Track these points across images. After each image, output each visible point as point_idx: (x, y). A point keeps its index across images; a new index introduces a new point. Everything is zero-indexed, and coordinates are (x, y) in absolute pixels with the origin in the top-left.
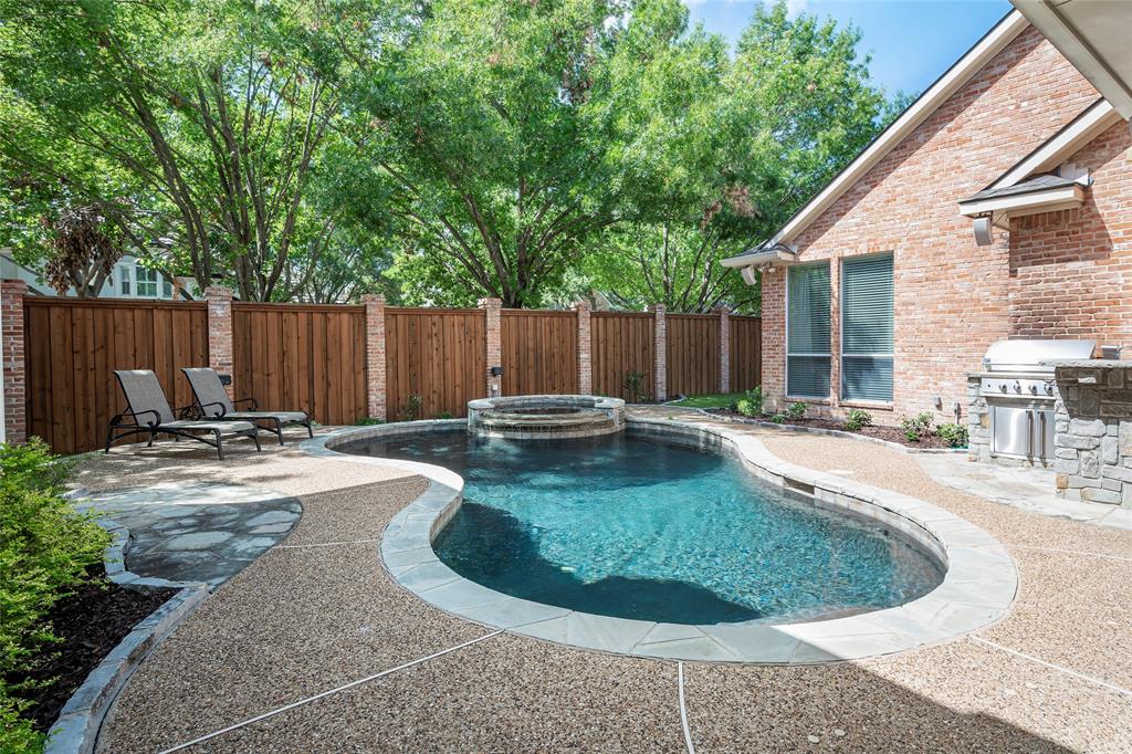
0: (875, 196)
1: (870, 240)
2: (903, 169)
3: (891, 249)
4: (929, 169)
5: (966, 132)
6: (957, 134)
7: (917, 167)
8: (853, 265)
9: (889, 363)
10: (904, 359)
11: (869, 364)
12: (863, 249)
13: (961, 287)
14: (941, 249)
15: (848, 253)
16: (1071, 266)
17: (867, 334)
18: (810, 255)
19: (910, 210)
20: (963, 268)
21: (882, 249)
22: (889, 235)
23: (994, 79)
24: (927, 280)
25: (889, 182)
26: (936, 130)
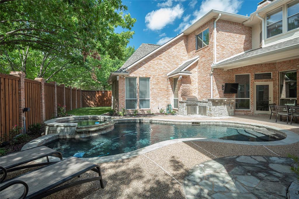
0: (146, 65)
1: (146, 74)
2: (152, 61)
3: (150, 77)
4: (156, 63)
5: (162, 58)
6: (160, 58)
7: (154, 62)
8: (141, 79)
9: (149, 100)
10: (152, 99)
11: (145, 100)
12: (144, 76)
13: (162, 86)
14: (158, 79)
15: (141, 76)
16: (188, 85)
17: (143, 93)
18: (132, 75)
19: (153, 70)
20: (162, 83)
21: (148, 76)
22: (149, 74)
23: (166, 50)
24: (156, 84)
25: (149, 63)
26: (157, 56)
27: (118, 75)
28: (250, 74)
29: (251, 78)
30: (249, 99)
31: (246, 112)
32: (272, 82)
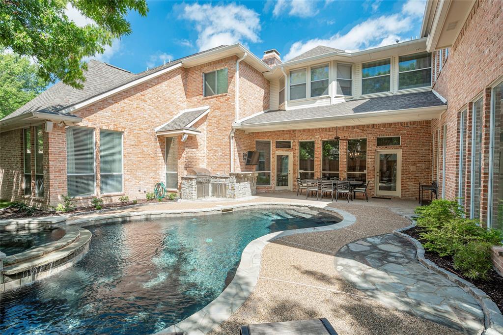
0: (116, 107)
1: (114, 125)
2: (126, 101)
3: (123, 131)
4: (135, 105)
5: (146, 98)
6: (143, 97)
7: (132, 103)
8: (104, 133)
9: (120, 177)
10: (128, 175)
11: (112, 176)
12: (111, 128)
13: (145, 149)
14: (139, 135)
15: (104, 128)
17: (108, 162)
18: (84, 123)
19: (130, 118)
20: (145, 144)
21: (120, 130)
22: (121, 125)
23: (153, 86)
24: (135, 145)
25: (121, 103)
26: (137, 93)
27: (50, 121)
28: (271, 140)
29: (273, 146)
30: (269, 173)
31: (268, 188)
32: (292, 152)
